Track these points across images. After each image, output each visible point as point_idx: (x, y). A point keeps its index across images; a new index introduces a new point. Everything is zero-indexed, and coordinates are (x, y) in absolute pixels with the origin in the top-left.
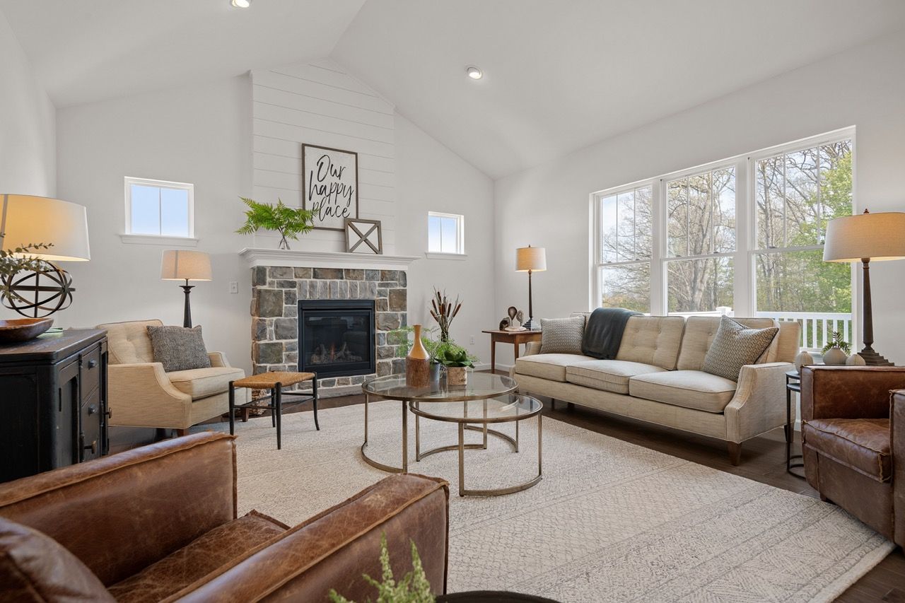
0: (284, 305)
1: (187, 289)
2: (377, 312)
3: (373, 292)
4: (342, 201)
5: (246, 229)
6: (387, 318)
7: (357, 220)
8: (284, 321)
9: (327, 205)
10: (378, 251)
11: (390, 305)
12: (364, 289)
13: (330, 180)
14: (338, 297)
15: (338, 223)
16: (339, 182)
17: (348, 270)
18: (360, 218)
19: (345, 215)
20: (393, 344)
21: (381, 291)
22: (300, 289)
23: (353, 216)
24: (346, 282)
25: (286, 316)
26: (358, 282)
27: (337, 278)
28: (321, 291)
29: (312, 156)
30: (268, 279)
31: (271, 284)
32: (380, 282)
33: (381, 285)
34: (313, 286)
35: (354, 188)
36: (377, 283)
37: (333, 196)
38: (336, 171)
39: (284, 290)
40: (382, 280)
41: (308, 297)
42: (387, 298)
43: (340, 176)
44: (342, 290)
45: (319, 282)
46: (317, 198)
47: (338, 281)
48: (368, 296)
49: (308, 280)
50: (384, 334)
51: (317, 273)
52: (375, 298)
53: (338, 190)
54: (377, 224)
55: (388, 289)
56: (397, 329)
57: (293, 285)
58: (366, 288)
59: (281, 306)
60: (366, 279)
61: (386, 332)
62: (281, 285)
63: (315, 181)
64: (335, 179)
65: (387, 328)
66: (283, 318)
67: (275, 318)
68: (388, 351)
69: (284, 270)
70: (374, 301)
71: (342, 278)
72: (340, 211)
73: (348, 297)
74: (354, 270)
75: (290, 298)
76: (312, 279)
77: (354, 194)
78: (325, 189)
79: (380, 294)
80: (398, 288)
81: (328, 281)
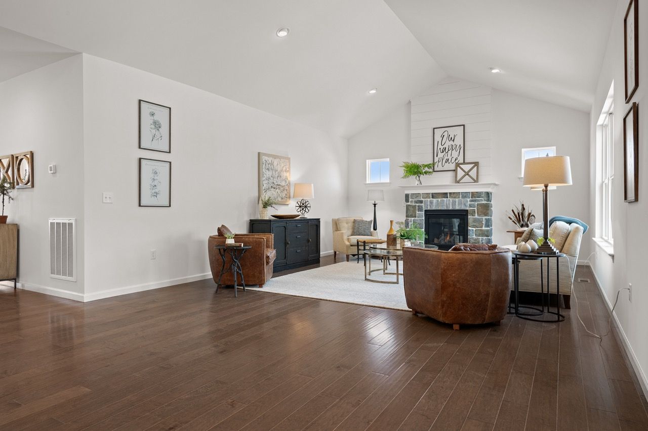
0: (417, 212)
1: (375, 205)
2: (469, 217)
3: (465, 205)
4: (455, 154)
5: (405, 177)
6: (475, 220)
7: (464, 163)
8: (417, 220)
9: (446, 158)
10: (476, 181)
11: (477, 213)
12: (460, 203)
13: (448, 144)
14: (445, 208)
15: (452, 167)
16: (453, 144)
17: (450, 193)
18: (466, 162)
19: (457, 161)
20: (479, 236)
21: (471, 204)
22: (425, 204)
23: (462, 161)
24: (450, 200)
25: (418, 217)
26: (457, 200)
27: (444, 198)
28: (436, 205)
29: (438, 133)
30: (410, 200)
31: (412, 202)
32: (471, 199)
33: (472, 201)
34: (431, 202)
35: (462, 146)
36: (469, 200)
37: (450, 152)
38: (451, 138)
39: (417, 204)
40: (472, 198)
41: (429, 208)
42: (476, 209)
43: (454, 140)
44: (448, 204)
45: (435, 200)
46: (441, 155)
47: (445, 199)
48: (463, 208)
49: (429, 199)
50: (473, 230)
51: (434, 196)
52: (468, 208)
53: (452, 148)
54: (476, 164)
55: (476, 203)
56: (482, 227)
57: (421, 202)
58: (461, 203)
59: (416, 213)
60: (462, 198)
61: (474, 229)
62: (416, 202)
63: (440, 146)
64: (451, 142)
65: (474, 226)
66: (417, 218)
67: (413, 219)
68: (476, 240)
69: (417, 195)
70: (467, 210)
71: (447, 198)
72: (453, 160)
73: (451, 208)
74: (454, 193)
75: (420, 209)
76: (431, 199)
77: (462, 149)
78: (445, 149)
79: (470, 206)
80: (483, 202)
81: (439, 200)
